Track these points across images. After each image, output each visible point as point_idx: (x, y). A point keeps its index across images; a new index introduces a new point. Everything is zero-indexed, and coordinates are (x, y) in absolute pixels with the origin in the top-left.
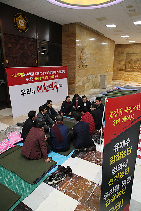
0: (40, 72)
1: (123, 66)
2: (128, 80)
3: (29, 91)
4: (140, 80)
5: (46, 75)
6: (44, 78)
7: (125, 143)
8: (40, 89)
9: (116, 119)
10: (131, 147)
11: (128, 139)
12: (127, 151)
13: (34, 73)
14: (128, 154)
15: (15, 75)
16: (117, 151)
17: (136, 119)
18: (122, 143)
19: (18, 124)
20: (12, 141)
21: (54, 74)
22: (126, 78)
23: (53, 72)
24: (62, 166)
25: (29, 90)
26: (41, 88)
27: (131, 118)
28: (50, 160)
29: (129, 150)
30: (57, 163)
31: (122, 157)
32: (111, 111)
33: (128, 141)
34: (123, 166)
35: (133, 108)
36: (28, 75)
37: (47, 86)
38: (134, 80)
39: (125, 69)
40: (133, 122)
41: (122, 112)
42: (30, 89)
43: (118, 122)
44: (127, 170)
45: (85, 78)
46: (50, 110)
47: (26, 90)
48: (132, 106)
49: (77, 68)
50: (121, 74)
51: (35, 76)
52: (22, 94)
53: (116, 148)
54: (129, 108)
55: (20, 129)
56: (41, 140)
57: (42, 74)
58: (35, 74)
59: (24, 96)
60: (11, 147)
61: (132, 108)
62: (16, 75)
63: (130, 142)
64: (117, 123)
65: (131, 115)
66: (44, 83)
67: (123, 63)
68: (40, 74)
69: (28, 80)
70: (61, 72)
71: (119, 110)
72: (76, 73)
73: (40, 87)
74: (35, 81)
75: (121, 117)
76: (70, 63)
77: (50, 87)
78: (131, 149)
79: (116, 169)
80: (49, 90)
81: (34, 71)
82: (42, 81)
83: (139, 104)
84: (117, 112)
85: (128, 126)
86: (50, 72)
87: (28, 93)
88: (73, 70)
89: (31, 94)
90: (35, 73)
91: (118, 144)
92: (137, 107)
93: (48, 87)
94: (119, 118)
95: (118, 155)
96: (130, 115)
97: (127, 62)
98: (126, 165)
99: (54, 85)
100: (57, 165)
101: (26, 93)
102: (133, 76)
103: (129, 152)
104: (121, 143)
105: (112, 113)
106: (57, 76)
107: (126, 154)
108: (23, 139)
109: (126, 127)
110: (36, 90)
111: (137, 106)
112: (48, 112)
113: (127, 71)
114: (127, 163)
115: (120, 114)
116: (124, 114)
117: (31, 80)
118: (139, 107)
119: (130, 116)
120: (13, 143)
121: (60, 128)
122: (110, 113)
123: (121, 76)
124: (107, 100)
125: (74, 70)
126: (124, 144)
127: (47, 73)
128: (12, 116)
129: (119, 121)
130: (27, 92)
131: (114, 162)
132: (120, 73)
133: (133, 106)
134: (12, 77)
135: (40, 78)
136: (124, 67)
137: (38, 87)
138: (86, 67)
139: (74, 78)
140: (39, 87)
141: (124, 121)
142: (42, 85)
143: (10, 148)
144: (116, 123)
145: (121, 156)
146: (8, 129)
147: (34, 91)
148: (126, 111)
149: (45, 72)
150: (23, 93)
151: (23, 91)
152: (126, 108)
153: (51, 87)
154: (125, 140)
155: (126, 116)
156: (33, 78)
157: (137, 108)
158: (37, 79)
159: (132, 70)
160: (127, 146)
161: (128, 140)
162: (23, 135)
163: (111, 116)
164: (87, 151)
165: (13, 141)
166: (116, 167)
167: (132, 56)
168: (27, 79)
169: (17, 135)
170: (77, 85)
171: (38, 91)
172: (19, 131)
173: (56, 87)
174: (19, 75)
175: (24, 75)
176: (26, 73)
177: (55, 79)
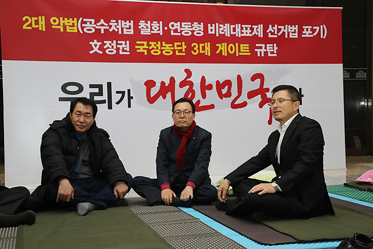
0: (166, 25)
3: (100, 94)
5: (199, 40)
6: (190, 48)
8: (160, 91)
13: (136, 25)
15: (37, 23)
21: (253, 41)
23: (244, 31)
25: (100, 87)
26: (167, 89)
36: (102, 28)
37: (205, 87)
42: (109, 84)
47: (86, 87)
52: (61, 99)
57: (176, 31)
58: (137, 30)
62: (42, 23)
66: (187, 71)
68: (167, 32)
69: (101, 49)
70: (301, 33)
73: (163, 83)
74: (134, 57)
77: (224, 91)
80: (212, 107)
82: (173, 59)
86: (224, 29)
87: (97, 98)
89: (110, 107)
90: (142, 24)
93: (212, 95)
99: (250, 86)
106: (271, 49)
110: (139, 94)
117: (118, 49)
127: (206, 31)
130: (92, 95)
134: (25, 27)
135: (168, 49)
137: (150, 84)
140: (158, 85)
142: (172, 79)
147: (130, 98)
149: (198, 26)
150: (72, 95)
151: (69, 88)
153: (228, 94)
156: (125, 46)
158: (149, 50)
168: (95, 43)
171: (151, 100)
173: (263, 96)
174: (59, 25)
175: (83, 28)
176: (93, 21)
177: (253, 59)
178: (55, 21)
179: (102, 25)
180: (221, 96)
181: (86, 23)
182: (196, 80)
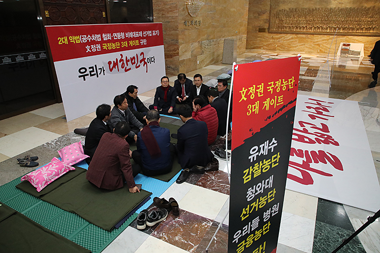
0: (112, 35)
1: (265, 23)
2: (274, 50)
3: (93, 71)
4: (294, 48)
5: (123, 40)
6: (121, 45)
7: (269, 146)
8: (113, 66)
9: (253, 102)
10: (279, 153)
11: (274, 139)
12: (271, 161)
13: (102, 36)
14: (273, 166)
15: (64, 41)
16: (255, 159)
17: (287, 105)
18: (264, 147)
19: (77, 132)
20: (68, 161)
21: (139, 38)
22: (269, 44)
23: (136, 34)
24: (161, 198)
25: (92, 68)
26: (116, 64)
27: (279, 101)
28: (138, 190)
29: (274, 158)
30: (151, 194)
31: (264, 171)
32: (243, 88)
33: (274, 144)
34: (264, 187)
35: (282, 83)
36: (89, 39)
37: (127, 61)
38: (284, 48)
39: (269, 28)
40: (281, 110)
41: (262, 91)
42: (96, 66)
43: (255, 108)
44: (272, 193)
45: (196, 44)
46: (134, 104)
47: (88, 69)
48: (280, 80)
49: (181, 27)
50: (261, 37)
51: (102, 42)
52: (80, 77)
53: (253, 155)
54: (275, 84)
55: (82, 140)
56: (121, 155)
57: (115, 37)
58: (102, 39)
59: (85, 80)
60: (68, 171)
61: (280, 84)
62: (66, 40)
63: (276, 144)
64: (253, 111)
65: (279, 97)
66: (121, 55)
67: (265, 16)
68: (113, 38)
69: (90, 49)
70: (152, 34)
71: (258, 86)
72: (180, 37)
73: (114, 62)
74: (104, 51)
75: (262, 100)
76: (168, 17)
77: (133, 62)
78: (279, 157)
79: (254, 191)
80: (130, 69)
81: (100, 31)
82: (116, 50)
83: (293, 77)
84: (254, 90)
85: (273, 116)
86: (131, 35)
87: (92, 73)
88: (174, 30)
89: (98, 77)
90: (104, 35)
91: (256, 147)
92: (288, 82)
93: (130, 63)
94: (258, 102)
95: (256, 168)
96: (276, 97)
97: (272, 15)
98: (270, 186)
99: (140, 58)
100: (152, 197)
101: (88, 75)
102: (282, 42)
103: (275, 163)
104: (261, 146)
105: (245, 91)
106: (144, 42)
107: (271, 165)
108: (87, 156)
109: (269, 118)
110: (107, 68)
111: (289, 80)
112: (130, 106)
113: (271, 33)
114: (271, 181)
115: (259, 94)
116: (267, 94)
117: (96, 49)
118: (292, 82)
119: (278, 99)
120: (71, 164)
121: (154, 133)
122: (242, 92)
123: (261, 41)
124: (236, 68)
125: (176, 30)
126: (266, 147)
127: (125, 36)
128: (65, 118)
129: (258, 107)
130: (90, 72)
131: (250, 179)
132: (258, 36)
133: (282, 81)
134: (59, 43)
135: (114, 46)
136: (268, 25)
137: (110, 63)
138: (198, 25)
139: (175, 45)
140: (112, 63)
141: (266, 106)
142: (117, 59)
143: (65, 173)
144: (251, 109)
145: (262, 169)
146: (59, 140)
147: (104, 71)
148: (269, 89)
149: (122, 34)
150: (83, 74)
151: (82, 71)
152: (269, 83)
153: (134, 63)
154: (268, 141)
155: (269, 99)
156: (99, 46)
157: (288, 85)
158: (108, 48)
159: (281, 30)
160: (272, 151)
161: (274, 141)
162: (88, 149)
163: (243, 96)
164: (203, 172)
165: (70, 160)
166: (253, 189)
167: (281, 4)
168: (88, 47)
169: (76, 150)
170: (182, 59)
171: (111, 70)
172: (79, 144)
173: (144, 61)
174: (73, 40)
175: (82, 40)
176: (85, 36)
177: (140, 46)
178: (71, 38)
179: (89, 38)
180: (133, 64)
181: (83, 37)
182: (124, 58)
